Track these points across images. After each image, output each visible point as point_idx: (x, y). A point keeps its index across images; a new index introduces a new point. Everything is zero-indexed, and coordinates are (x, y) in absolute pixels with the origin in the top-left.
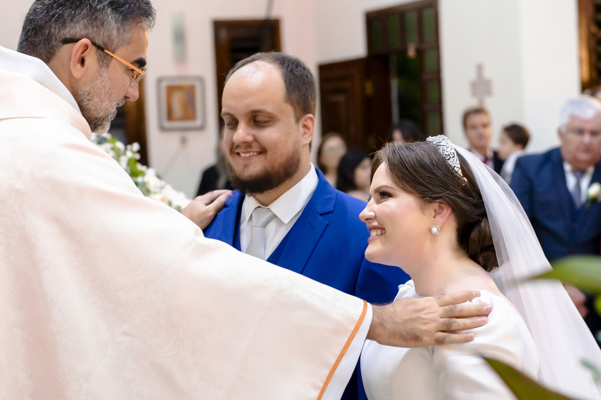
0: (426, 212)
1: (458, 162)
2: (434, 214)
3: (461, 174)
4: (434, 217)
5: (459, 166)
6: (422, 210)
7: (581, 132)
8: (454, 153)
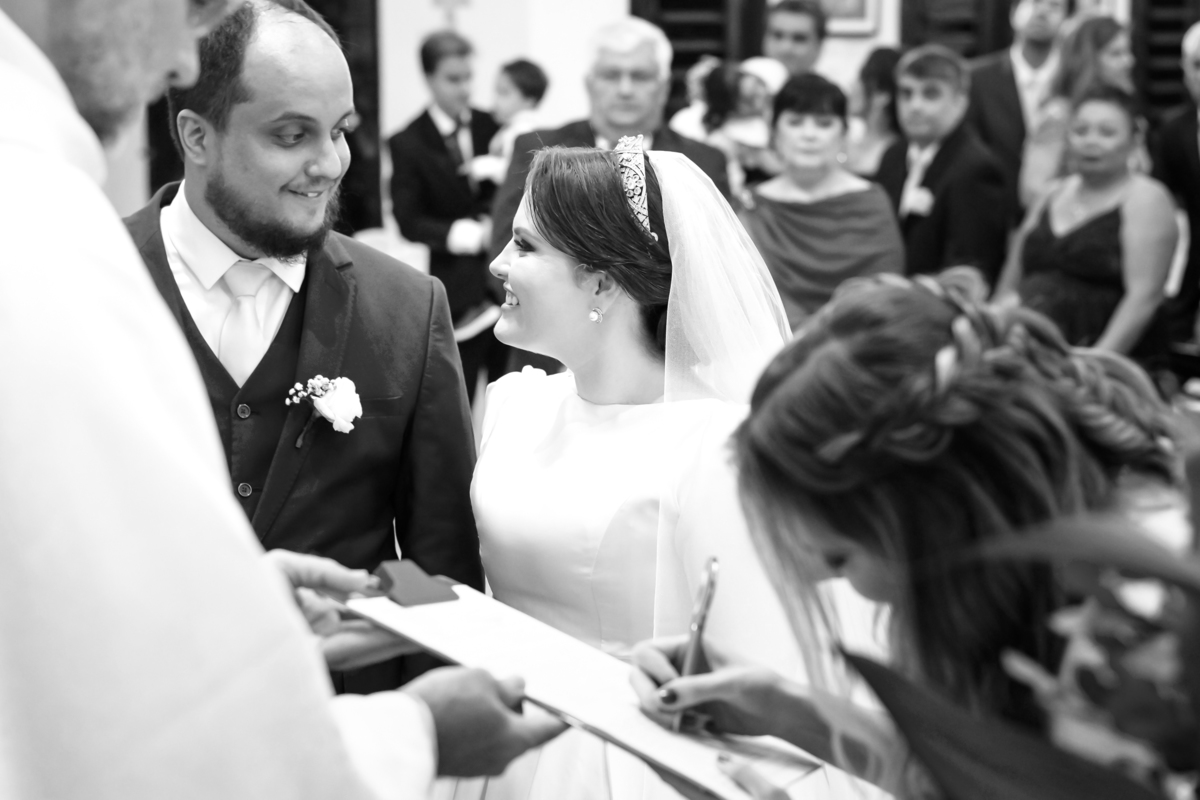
0: (584, 284)
1: (646, 205)
2: (597, 288)
3: (648, 227)
4: (597, 293)
5: (646, 212)
6: (578, 280)
7: (613, 75)
8: (642, 188)
